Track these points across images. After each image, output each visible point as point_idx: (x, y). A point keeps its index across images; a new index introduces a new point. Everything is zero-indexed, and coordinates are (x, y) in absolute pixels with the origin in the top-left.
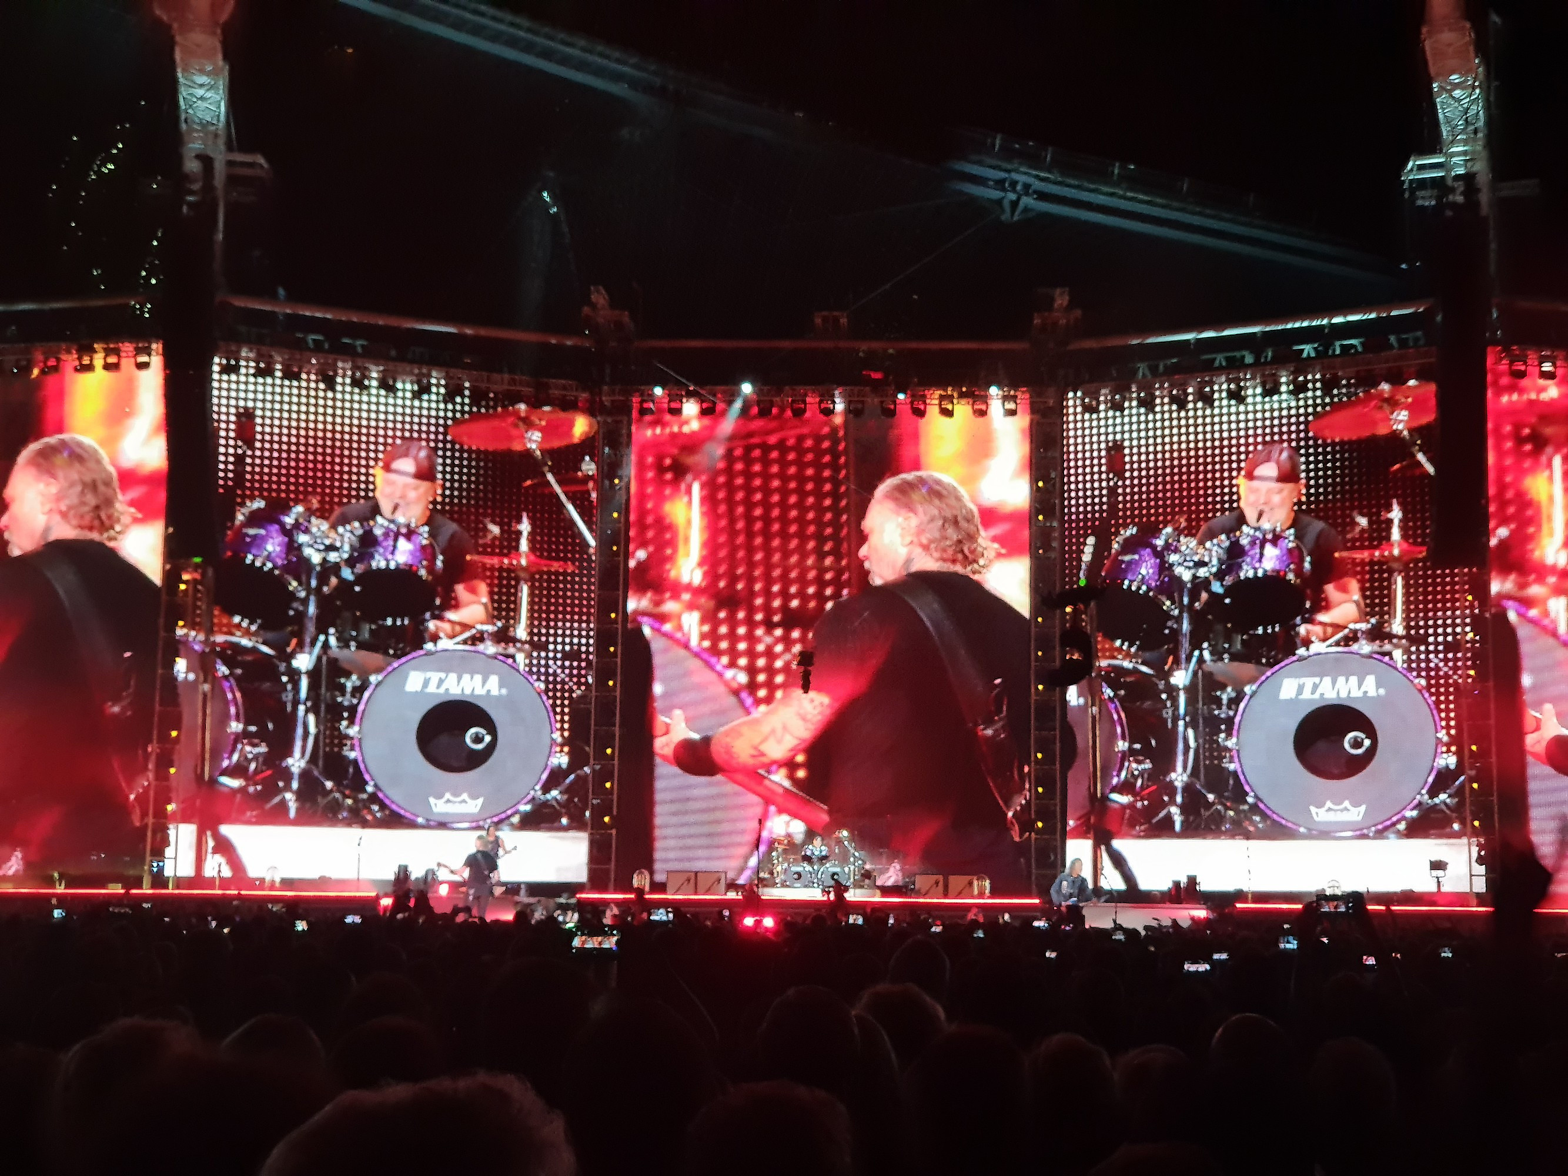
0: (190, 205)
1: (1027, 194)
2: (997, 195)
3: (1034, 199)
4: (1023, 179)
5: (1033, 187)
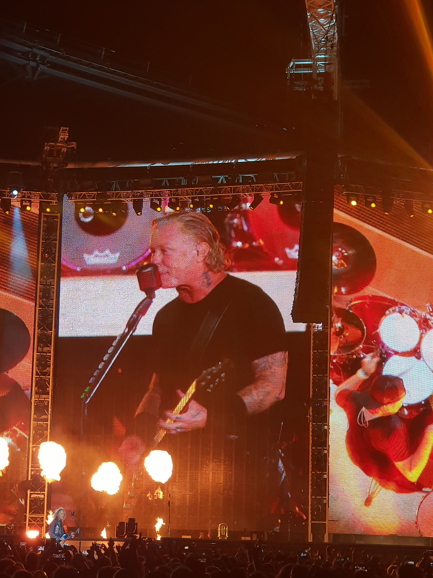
1: (43, 64)
2: (24, 62)
3: (48, 67)
4: (42, 53)
5: (48, 59)
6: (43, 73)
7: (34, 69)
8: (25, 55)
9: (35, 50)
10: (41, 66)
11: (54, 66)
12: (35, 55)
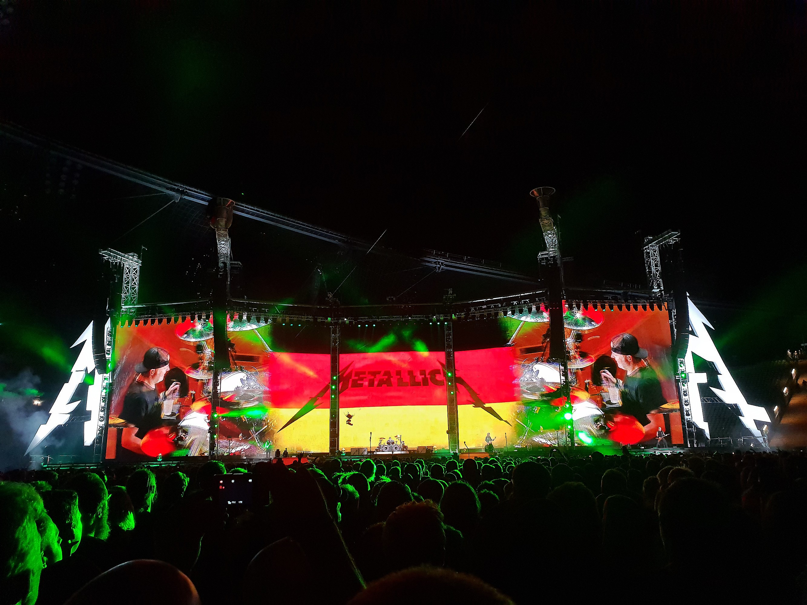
0: (221, 275)
1: (442, 265)
2: (434, 265)
4: (441, 261)
5: (444, 263)
6: (442, 269)
7: (439, 268)
8: (435, 262)
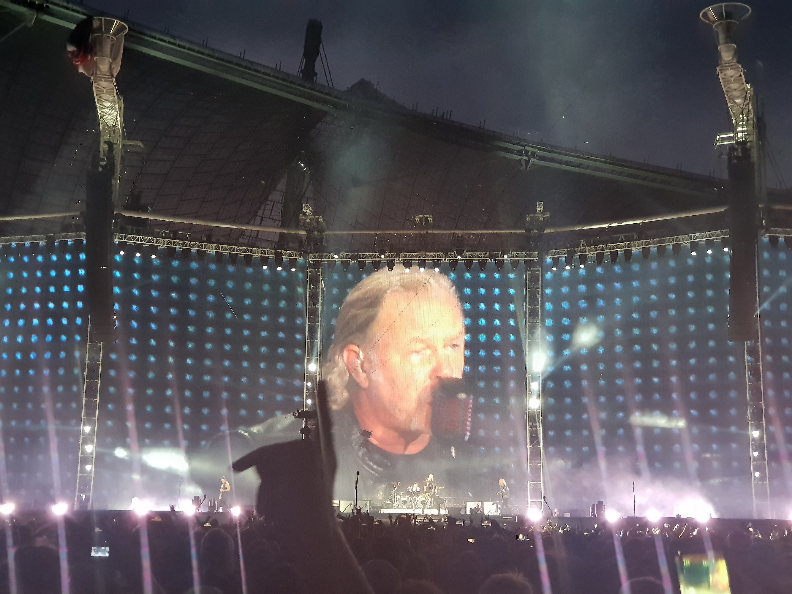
0: (102, 166)
1: (534, 158)
2: (518, 157)
3: (537, 159)
4: (531, 149)
5: (537, 153)
6: (533, 164)
7: (527, 162)
8: (520, 153)
9: (527, 148)
10: (532, 160)
11: (542, 158)
12: (527, 152)
